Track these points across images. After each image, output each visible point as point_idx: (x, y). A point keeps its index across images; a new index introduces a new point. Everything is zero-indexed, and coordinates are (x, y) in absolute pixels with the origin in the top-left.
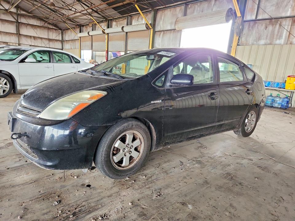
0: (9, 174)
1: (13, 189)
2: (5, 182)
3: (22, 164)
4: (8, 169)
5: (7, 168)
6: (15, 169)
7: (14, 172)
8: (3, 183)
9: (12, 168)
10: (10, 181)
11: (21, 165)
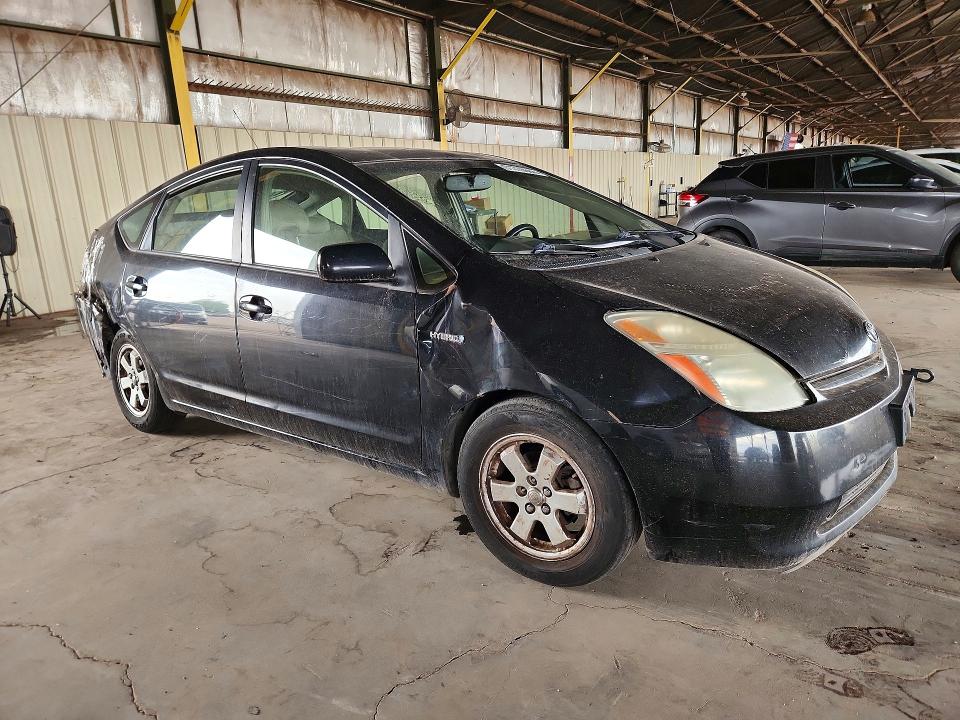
0: (917, 526)
1: (925, 494)
2: (936, 513)
3: (869, 534)
4: (915, 540)
5: (917, 544)
6: (897, 532)
7: (906, 524)
8: (940, 514)
9: (904, 537)
10: (924, 510)
11: (874, 532)
